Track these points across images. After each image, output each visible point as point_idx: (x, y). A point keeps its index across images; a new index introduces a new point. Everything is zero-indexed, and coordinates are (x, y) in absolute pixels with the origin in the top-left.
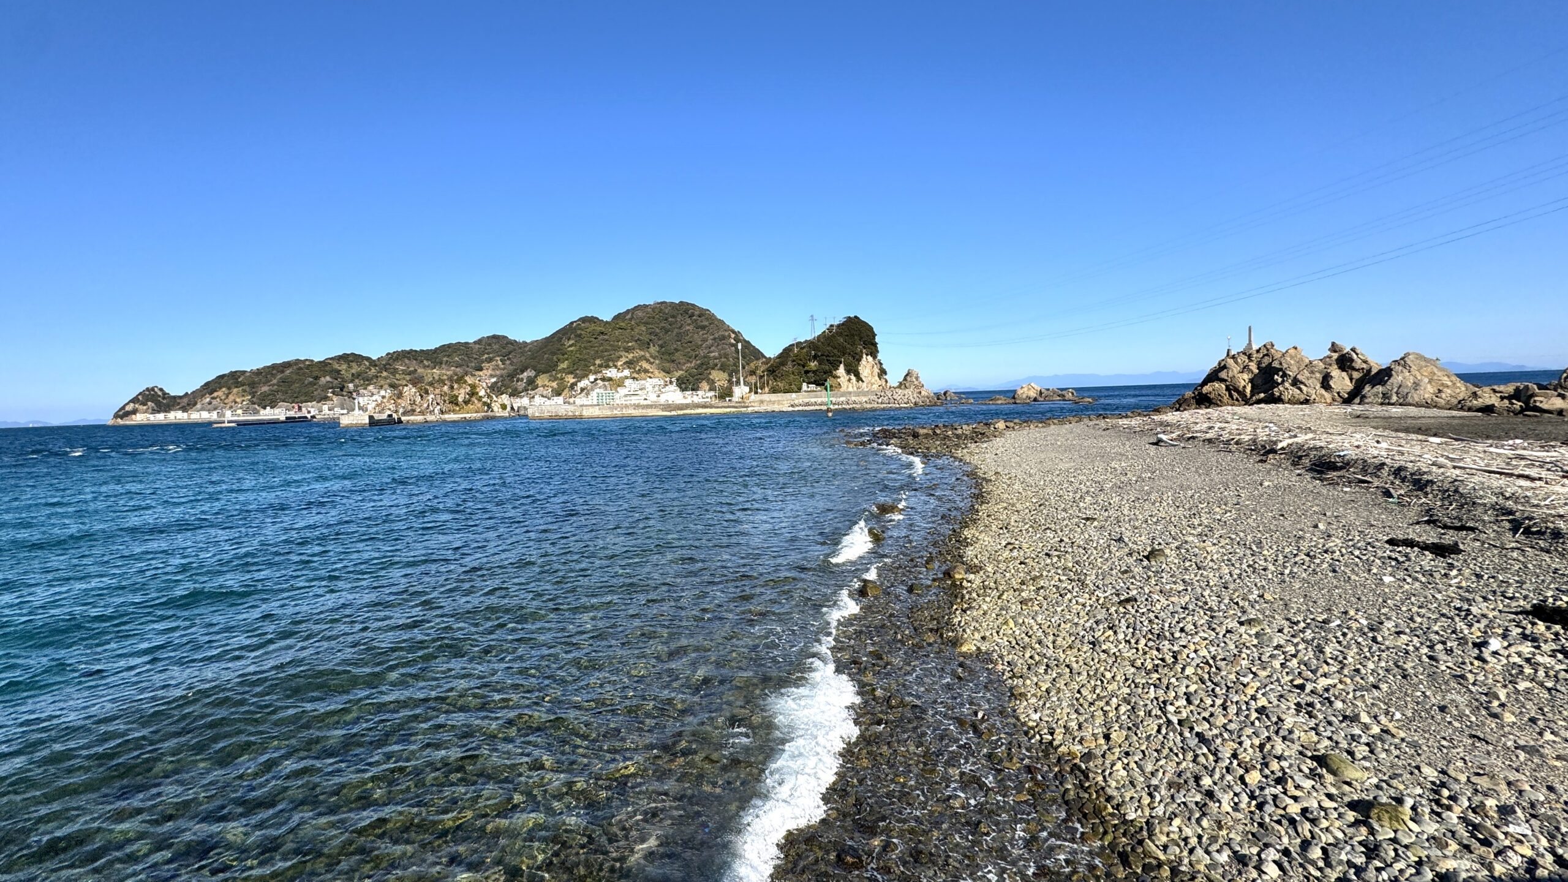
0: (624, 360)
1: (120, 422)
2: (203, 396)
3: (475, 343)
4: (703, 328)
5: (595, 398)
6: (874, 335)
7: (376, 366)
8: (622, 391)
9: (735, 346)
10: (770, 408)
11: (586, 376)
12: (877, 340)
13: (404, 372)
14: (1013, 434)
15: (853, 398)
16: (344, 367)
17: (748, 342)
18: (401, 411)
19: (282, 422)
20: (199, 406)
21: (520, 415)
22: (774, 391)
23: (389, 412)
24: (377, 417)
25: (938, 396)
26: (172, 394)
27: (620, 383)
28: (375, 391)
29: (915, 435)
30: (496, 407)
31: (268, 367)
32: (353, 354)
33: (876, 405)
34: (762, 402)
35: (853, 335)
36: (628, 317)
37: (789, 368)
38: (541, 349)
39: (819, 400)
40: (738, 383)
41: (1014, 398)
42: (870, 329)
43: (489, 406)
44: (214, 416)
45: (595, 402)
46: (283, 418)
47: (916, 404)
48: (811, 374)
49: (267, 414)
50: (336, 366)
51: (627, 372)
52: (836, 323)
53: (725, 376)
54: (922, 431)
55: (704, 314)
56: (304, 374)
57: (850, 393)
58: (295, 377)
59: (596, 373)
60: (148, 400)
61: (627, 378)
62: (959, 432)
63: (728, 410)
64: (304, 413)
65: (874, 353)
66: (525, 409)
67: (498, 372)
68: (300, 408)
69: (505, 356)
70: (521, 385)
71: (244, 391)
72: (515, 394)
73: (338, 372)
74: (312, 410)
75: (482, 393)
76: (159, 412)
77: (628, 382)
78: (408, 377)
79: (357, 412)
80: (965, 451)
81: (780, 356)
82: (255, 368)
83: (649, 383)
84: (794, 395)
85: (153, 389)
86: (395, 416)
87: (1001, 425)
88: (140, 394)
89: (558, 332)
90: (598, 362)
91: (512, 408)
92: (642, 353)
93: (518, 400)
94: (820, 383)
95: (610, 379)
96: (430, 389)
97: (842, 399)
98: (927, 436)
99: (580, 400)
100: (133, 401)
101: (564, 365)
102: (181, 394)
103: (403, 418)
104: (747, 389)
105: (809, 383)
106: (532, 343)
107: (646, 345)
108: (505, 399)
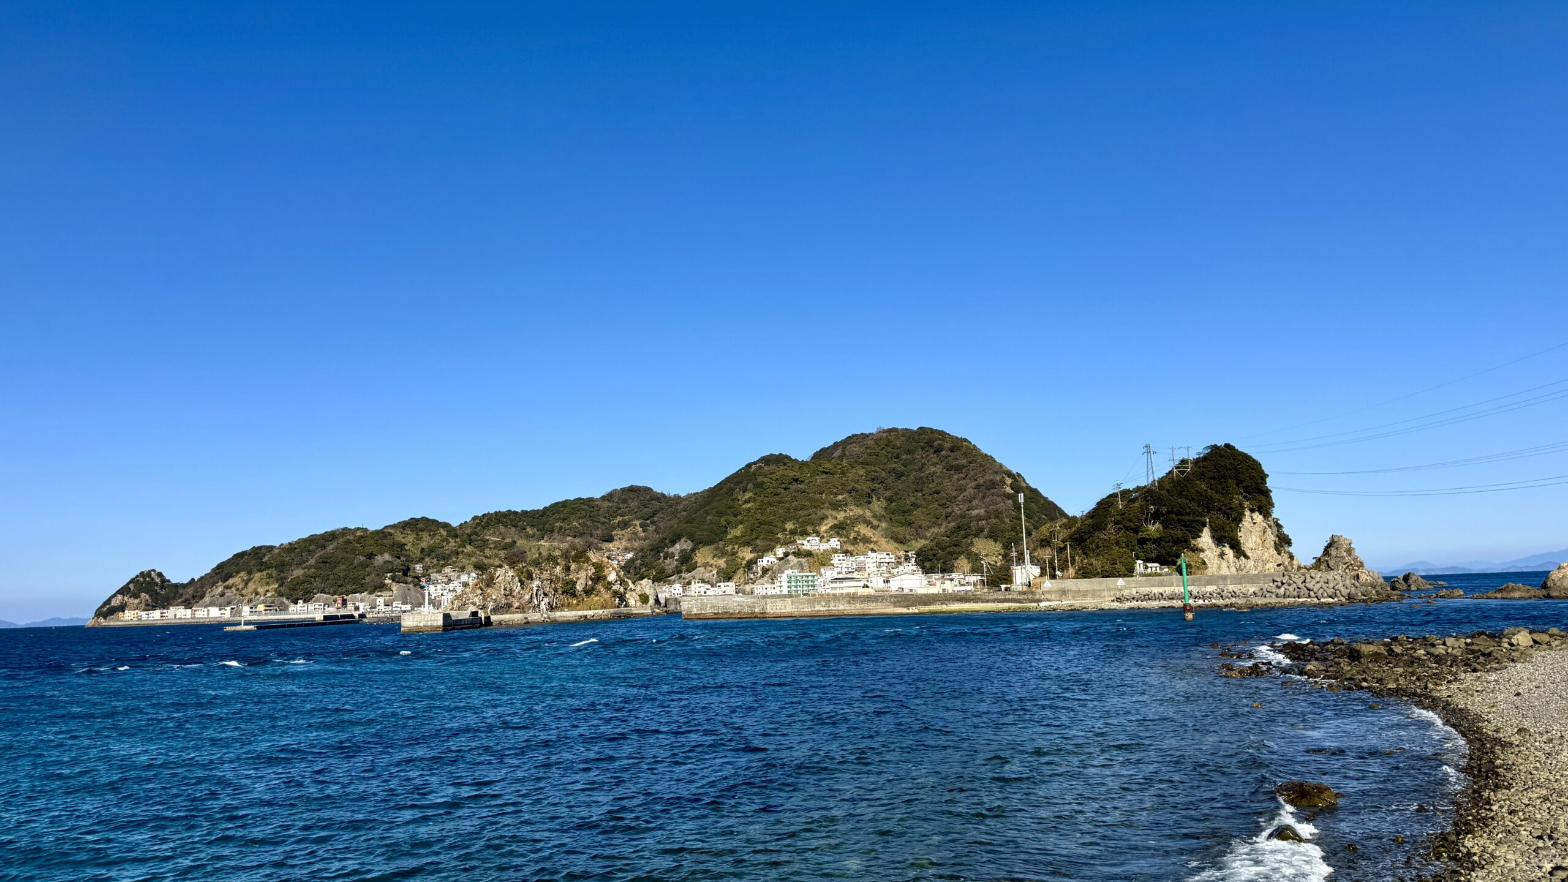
0: (830, 522)
1: (103, 622)
2: (214, 584)
3: (603, 498)
4: (958, 469)
5: (785, 584)
6: (1263, 477)
7: (456, 536)
8: (828, 573)
9: (1013, 497)
10: (1078, 603)
11: (770, 549)
12: (1270, 483)
13: (497, 546)
14: (1551, 656)
15: (1231, 588)
16: (411, 538)
17: (1035, 492)
18: (491, 606)
19: (319, 624)
20: (207, 599)
21: (670, 614)
22: (1085, 573)
23: (472, 609)
24: (456, 615)
25: (1391, 582)
26: (174, 581)
27: (823, 561)
28: (453, 575)
29: (1354, 656)
30: (632, 600)
31: (305, 540)
32: (424, 519)
33: (1274, 600)
34: (1064, 592)
35: (1224, 477)
36: (837, 454)
37: (1110, 532)
38: (702, 506)
39: (1168, 590)
40: (1020, 560)
41: (1545, 586)
42: (1255, 466)
43: (622, 598)
44: (226, 614)
45: (785, 591)
46: (319, 617)
47: (1350, 597)
48: (1150, 546)
49: (299, 611)
50: (399, 538)
51: (834, 543)
52: (1193, 455)
53: (997, 547)
54: (1366, 649)
55: (959, 446)
56: (353, 550)
57: (1224, 578)
58: (340, 555)
59: (786, 543)
60: (141, 590)
61: (835, 551)
62: (1440, 650)
63: (1006, 605)
64: (349, 610)
65: (1264, 506)
66: (677, 602)
67: (636, 544)
68: (344, 603)
69: (648, 519)
70: (670, 564)
71: (270, 576)
72: (661, 578)
73: (402, 546)
74: (361, 605)
75: (612, 577)
76: (154, 608)
77: (836, 559)
78: (502, 554)
79: (427, 609)
80: (1454, 686)
81: (1093, 514)
82: (286, 542)
83: (871, 560)
84: (1121, 582)
85: (149, 574)
86: (482, 614)
87: (1523, 638)
88: (132, 581)
89: (728, 480)
90: (789, 526)
91: (657, 601)
92: (859, 511)
93: (665, 588)
94: (1168, 559)
95: (809, 554)
96: (536, 572)
97: (1210, 588)
98: (1376, 657)
99: (762, 588)
100: (121, 591)
101: (737, 532)
102: (185, 581)
103: (494, 618)
104: (1036, 570)
105: (1147, 560)
106: (689, 496)
107: (865, 498)
108: (646, 586)
